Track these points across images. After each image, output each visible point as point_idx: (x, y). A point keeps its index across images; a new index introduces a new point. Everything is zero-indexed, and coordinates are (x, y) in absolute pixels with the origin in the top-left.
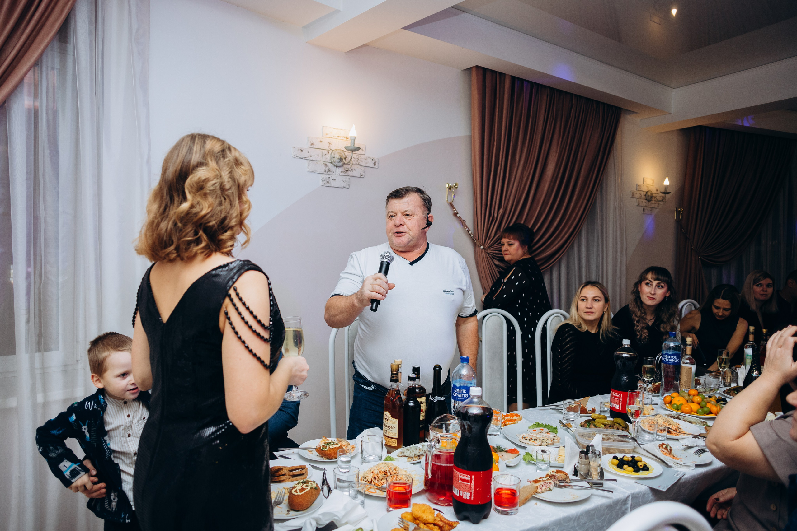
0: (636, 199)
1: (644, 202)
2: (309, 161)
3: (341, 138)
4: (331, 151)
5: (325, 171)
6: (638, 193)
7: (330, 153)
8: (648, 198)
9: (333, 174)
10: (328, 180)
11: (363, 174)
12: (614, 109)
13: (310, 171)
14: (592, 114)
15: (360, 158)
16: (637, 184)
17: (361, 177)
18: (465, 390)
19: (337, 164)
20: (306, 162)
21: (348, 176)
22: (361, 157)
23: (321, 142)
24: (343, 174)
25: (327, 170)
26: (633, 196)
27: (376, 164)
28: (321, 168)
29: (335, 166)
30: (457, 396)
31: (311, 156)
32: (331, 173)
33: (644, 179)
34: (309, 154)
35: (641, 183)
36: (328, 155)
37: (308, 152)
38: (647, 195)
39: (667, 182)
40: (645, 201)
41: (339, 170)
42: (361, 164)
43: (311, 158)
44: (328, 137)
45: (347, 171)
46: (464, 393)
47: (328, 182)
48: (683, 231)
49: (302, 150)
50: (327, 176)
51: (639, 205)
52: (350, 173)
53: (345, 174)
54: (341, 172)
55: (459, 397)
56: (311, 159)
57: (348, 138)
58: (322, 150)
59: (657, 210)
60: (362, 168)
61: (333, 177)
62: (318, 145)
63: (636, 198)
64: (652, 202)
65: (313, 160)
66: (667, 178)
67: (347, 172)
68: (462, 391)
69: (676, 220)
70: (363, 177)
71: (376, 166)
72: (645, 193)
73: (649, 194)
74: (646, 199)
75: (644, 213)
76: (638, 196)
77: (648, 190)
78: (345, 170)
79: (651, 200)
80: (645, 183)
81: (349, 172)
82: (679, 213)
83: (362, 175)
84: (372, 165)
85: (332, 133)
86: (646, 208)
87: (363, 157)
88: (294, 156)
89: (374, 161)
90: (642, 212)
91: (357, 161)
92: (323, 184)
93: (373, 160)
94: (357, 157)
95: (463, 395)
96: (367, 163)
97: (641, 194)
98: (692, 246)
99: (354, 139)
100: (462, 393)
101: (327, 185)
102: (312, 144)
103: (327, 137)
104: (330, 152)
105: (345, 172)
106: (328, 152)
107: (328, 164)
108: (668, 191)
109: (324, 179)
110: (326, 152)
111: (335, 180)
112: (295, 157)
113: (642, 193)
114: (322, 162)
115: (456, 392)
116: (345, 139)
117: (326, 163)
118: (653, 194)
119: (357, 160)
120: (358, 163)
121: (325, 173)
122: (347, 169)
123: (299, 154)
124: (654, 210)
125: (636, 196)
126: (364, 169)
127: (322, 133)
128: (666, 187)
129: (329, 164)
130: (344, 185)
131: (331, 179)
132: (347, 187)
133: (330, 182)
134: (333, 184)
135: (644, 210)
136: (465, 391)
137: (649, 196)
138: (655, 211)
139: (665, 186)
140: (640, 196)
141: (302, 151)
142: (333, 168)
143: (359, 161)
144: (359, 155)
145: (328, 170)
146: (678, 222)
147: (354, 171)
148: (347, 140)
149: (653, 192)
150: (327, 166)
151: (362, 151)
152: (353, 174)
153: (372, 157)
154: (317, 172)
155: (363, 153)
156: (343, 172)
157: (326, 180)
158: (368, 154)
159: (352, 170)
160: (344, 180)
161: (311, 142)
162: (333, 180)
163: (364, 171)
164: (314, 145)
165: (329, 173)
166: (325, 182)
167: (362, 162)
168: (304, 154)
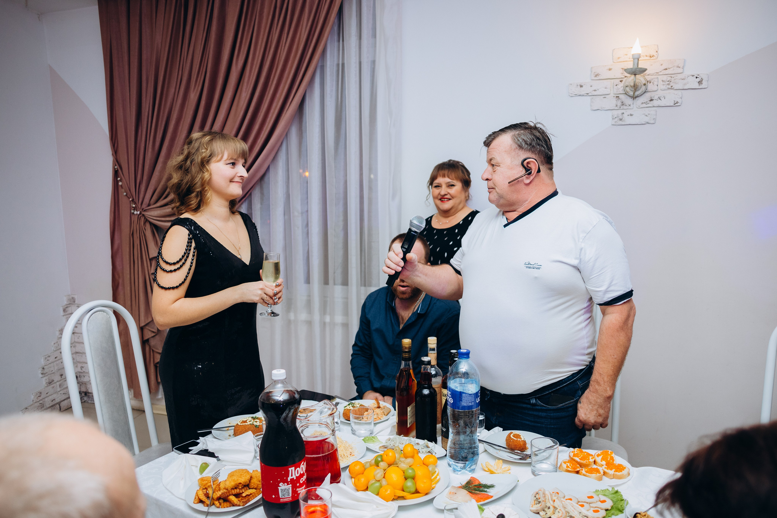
2: (593, 97)
4: (626, 78)
5: (617, 106)
7: (623, 82)
9: (630, 107)
10: (621, 117)
11: (679, 100)
13: (594, 109)
15: (672, 79)
17: (677, 105)
20: (589, 98)
21: (654, 107)
23: (610, 69)
24: (644, 105)
25: (619, 103)
27: (703, 82)
28: (611, 102)
29: (630, 97)
31: (595, 90)
32: (625, 107)
34: (593, 88)
36: (622, 84)
37: (591, 86)
41: (639, 101)
42: (676, 87)
43: (595, 93)
45: (652, 100)
47: (621, 120)
49: (583, 85)
50: (620, 112)
52: (655, 103)
53: (648, 105)
54: (642, 103)
58: (612, 80)
60: (677, 92)
61: (629, 112)
62: (605, 74)
65: (599, 94)
67: (651, 102)
70: (678, 104)
71: (704, 86)
78: (647, 100)
81: (654, 101)
83: (677, 103)
84: (696, 86)
85: (626, 55)
87: (680, 76)
88: (572, 94)
89: (698, 80)
91: (668, 84)
92: (614, 123)
93: (697, 78)
94: (669, 79)
96: (685, 84)
101: (621, 123)
102: (596, 76)
103: (620, 62)
104: (624, 80)
105: (648, 102)
106: (621, 81)
107: (621, 96)
109: (616, 116)
111: (631, 115)
112: (573, 95)
114: (612, 95)
116: (648, 58)
117: (618, 96)
119: (668, 82)
120: (670, 87)
121: (616, 108)
122: (651, 97)
123: (578, 91)
126: (680, 93)
129: (622, 97)
130: (646, 119)
131: (625, 115)
132: (652, 122)
133: (624, 119)
134: (629, 120)
141: (581, 86)
142: (629, 101)
143: (672, 84)
144: (672, 76)
145: (621, 103)
147: (662, 98)
148: (652, 58)
150: (619, 98)
151: (678, 68)
152: (662, 103)
153: (695, 73)
154: (604, 109)
155: (678, 72)
156: (645, 103)
157: (618, 117)
158: (688, 71)
159: (659, 98)
160: (647, 114)
161: (595, 73)
162: (628, 115)
163: (681, 96)
164: (599, 76)
165: (622, 107)
166: (616, 119)
167: (677, 84)
168: (585, 90)
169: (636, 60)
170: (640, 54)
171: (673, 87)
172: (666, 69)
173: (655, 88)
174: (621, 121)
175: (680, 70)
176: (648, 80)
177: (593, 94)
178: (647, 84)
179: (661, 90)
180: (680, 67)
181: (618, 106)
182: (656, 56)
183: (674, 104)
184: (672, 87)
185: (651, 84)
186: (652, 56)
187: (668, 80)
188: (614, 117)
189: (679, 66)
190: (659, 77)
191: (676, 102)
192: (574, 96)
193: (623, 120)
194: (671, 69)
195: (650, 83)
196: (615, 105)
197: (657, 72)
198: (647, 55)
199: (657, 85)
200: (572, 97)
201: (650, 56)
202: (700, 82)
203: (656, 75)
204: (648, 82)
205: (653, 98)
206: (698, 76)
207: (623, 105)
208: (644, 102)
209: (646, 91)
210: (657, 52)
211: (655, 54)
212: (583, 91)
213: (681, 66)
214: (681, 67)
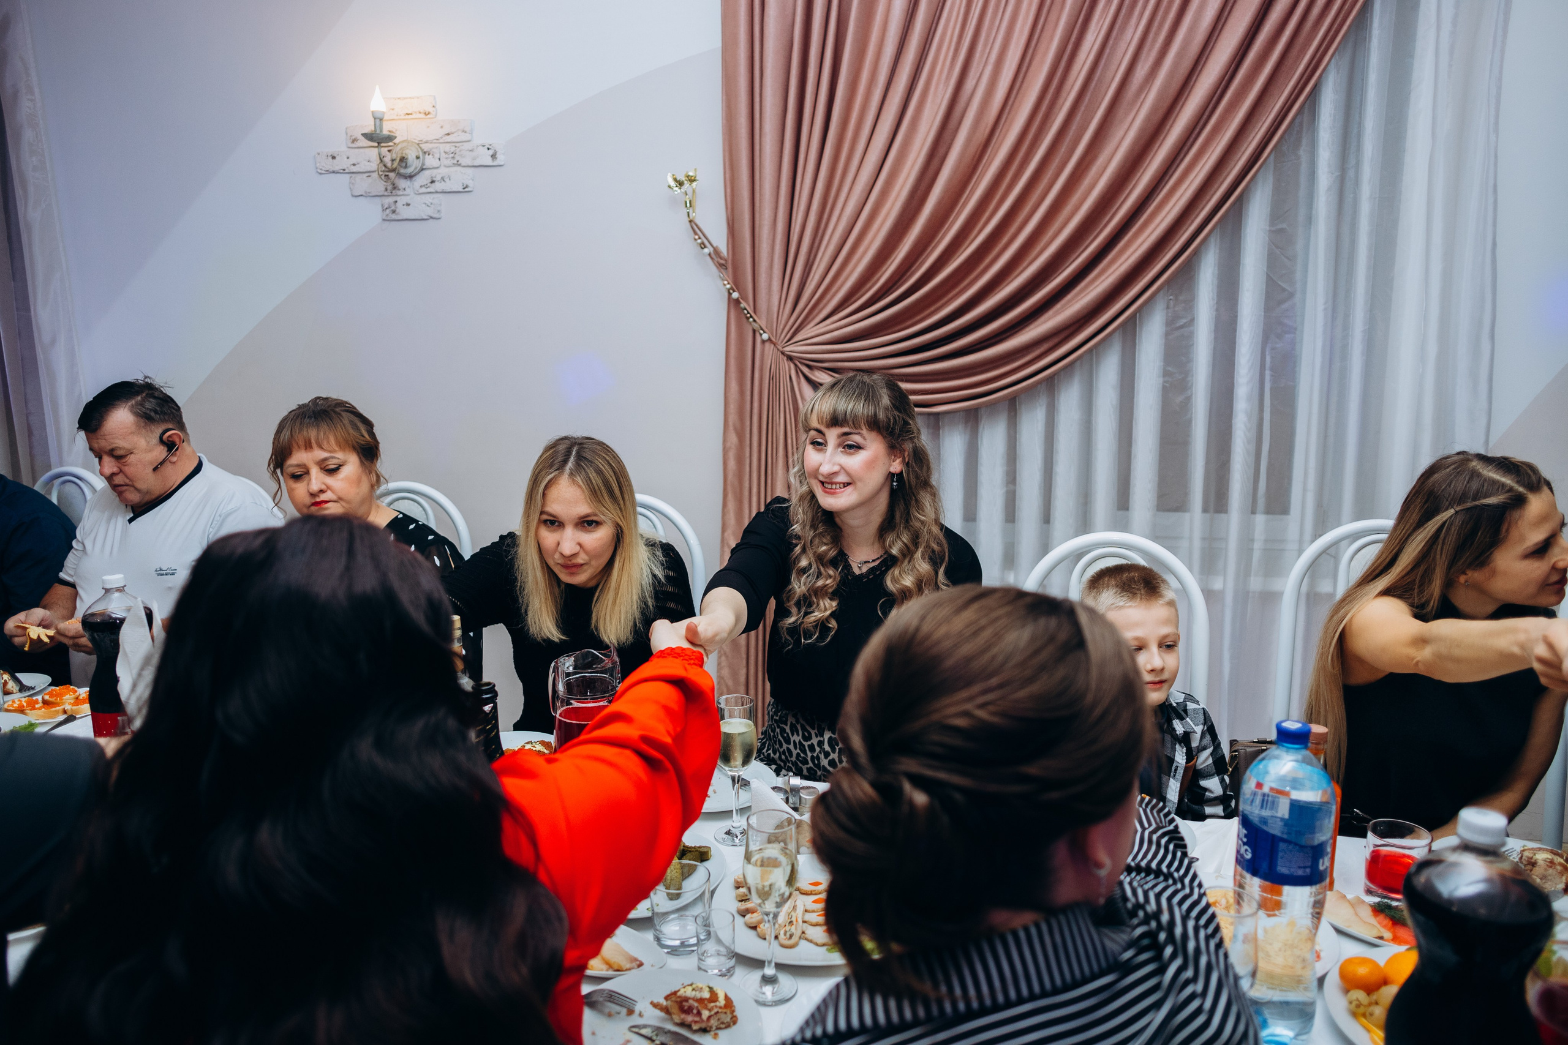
2: (352, 175)
3: (414, 116)
4: (395, 146)
9: (404, 193)
10: (393, 208)
11: (470, 183)
13: (357, 194)
15: (458, 150)
17: (466, 190)
20: (348, 176)
21: (437, 192)
22: (463, 148)
24: (424, 190)
25: (390, 188)
27: (498, 156)
28: (379, 184)
31: (354, 165)
32: (397, 192)
34: (353, 160)
37: (348, 158)
42: (463, 162)
43: (354, 169)
45: (433, 182)
47: (394, 212)
49: (335, 155)
50: (391, 200)
52: (438, 186)
53: (429, 190)
54: (421, 186)
56: (356, 171)
57: (429, 113)
60: (465, 170)
61: (405, 200)
65: (359, 171)
67: (433, 184)
70: (469, 190)
71: (499, 162)
78: (427, 182)
81: (436, 183)
83: (467, 187)
84: (489, 162)
85: (393, 109)
87: (467, 146)
88: (321, 169)
89: (491, 152)
91: (453, 158)
92: (384, 217)
93: (488, 149)
94: (453, 149)
96: (474, 159)
101: (394, 216)
102: (352, 142)
104: (392, 149)
105: (429, 185)
106: (389, 151)
109: (386, 206)
110: (384, 151)
111: (408, 205)
112: (323, 172)
114: (379, 172)
116: (422, 116)
117: (386, 174)
119: (453, 155)
120: (456, 162)
121: (386, 193)
122: (432, 177)
123: (330, 165)
126: (470, 172)
129: (393, 176)
130: (428, 212)
131: (399, 204)
132: (437, 216)
133: (397, 210)
134: (405, 213)
141: (334, 158)
142: (402, 182)
143: (457, 158)
144: (457, 145)
145: (391, 186)
147: (447, 180)
148: (428, 116)
150: (388, 178)
151: (463, 133)
152: (448, 186)
153: (487, 142)
154: (370, 195)
155: (465, 140)
156: (424, 186)
157: (389, 207)
158: (477, 141)
159: (443, 180)
160: (428, 203)
161: (351, 136)
162: (404, 205)
163: (471, 177)
164: (358, 141)
165: (394, 192)
166: (388, 211)
167: (464, 157)
168: (341, 163)
169: (379, 121)
170: (384, 112)
171: (459, 163)
172: (448, 134)
173: (435, 163)
174: (394, 214)
175: (466, 137)
176: (425, 150)
177: (352, 171)
178: (421, 157)
179: (445, 166)
180: (465, 132)
181: (388, 191)
182: (434, 113)
183: (464, 189)
184: (458, 161)
185: (431, 156)
186: (427, 113)
187: (452, 151)
188: (385, 208)
189: (465, 130)
190: (441, 146)
191: (465, 186)
192: (324, 174)
193: (396, 212)
194: (456, 134)
195: (429, 155)
196: (384, 189)
197: (437, 138)
198: (421, 111)
199: (439, 159)
200: (321, 174)
201: (425, 113)
202: (494, 156)
203: (435, 143)
204: (425, 153)
205: (434, 179)
206: (490, 147)
207: (394, 188)
208: (423, 184)
209: (424, 167)
210: (434, 107)
211: (431, 110)
212: (337, 165)
213: (468, 129)
214: (468, 132)
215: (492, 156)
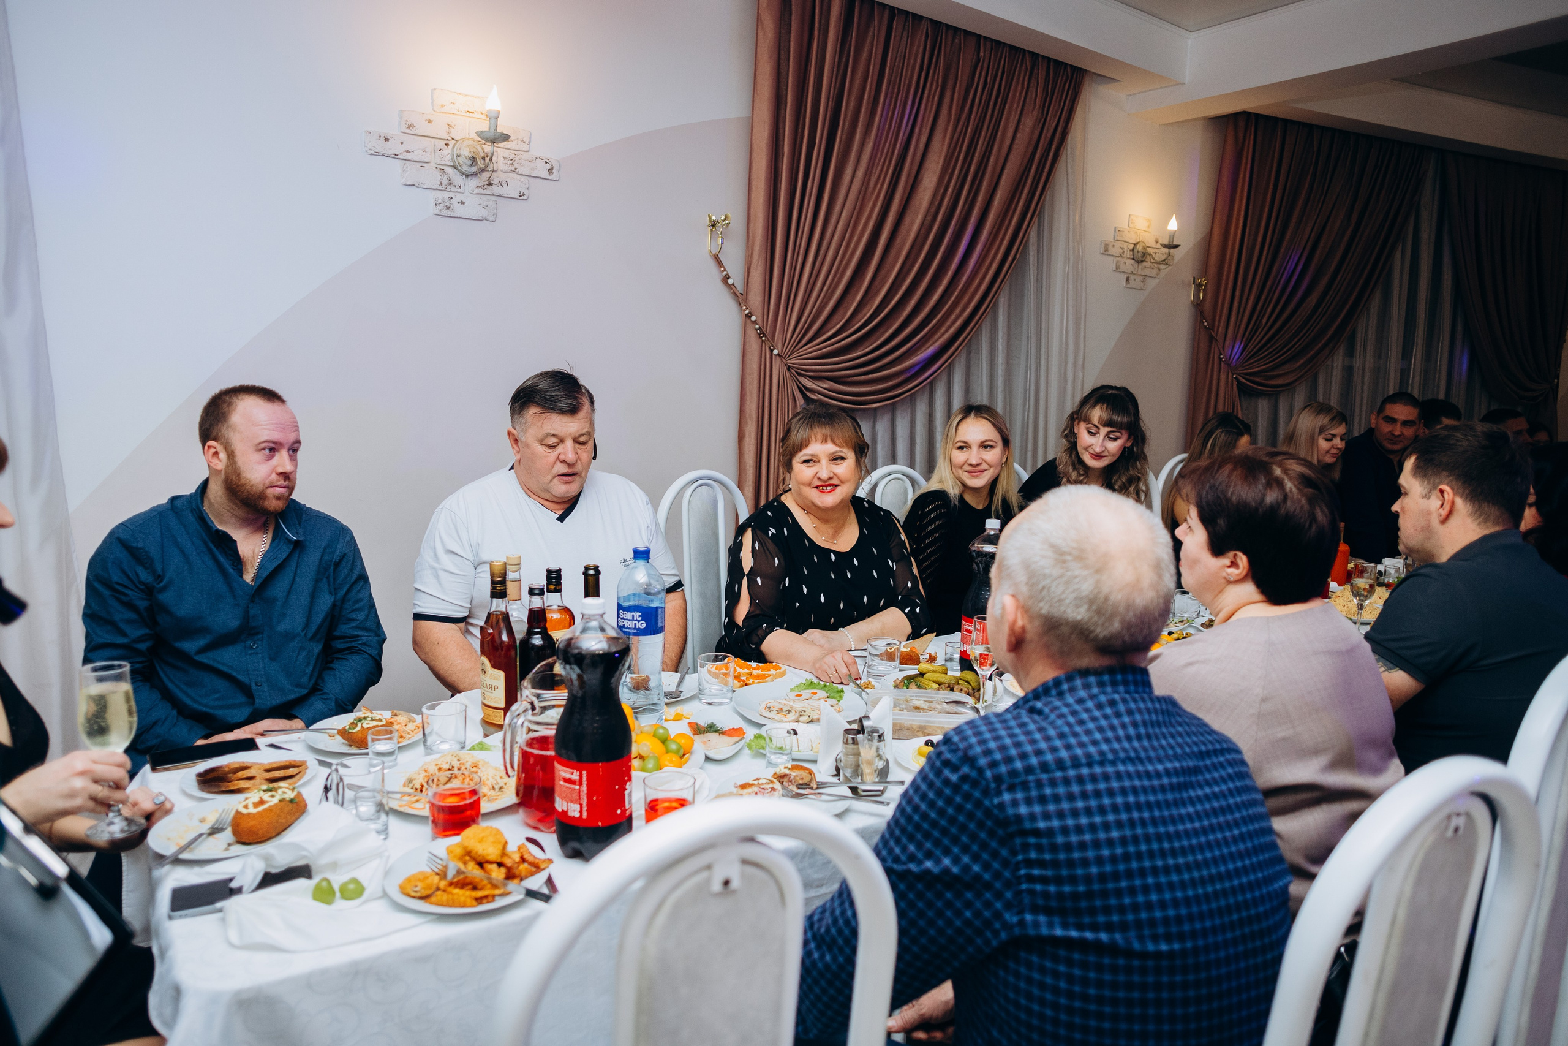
0: (1112, 258)
1: (1129, 265)
2: (404, 162)
3: (475, 115)
4: (454, 142)
5: (441, 184)
6: (1118, 245)
7: (450, 147)
8: (1139, 256)
9: (459, 190)
10: (448, 204)
11: (526, 192)
12: (1069, 70)
13: (408, 184)
14: (1021, 79)
15: (517, 158)
16: (1115, 228)
17: (522, 198)
18: (638, 614)
19: (465, 169)
20: (398, 163)
21: (493, 195)
22: (520, 156)
23: (430, 121)
24: (480, 190)
25: (445, 182)
26: (1106, 252)
27: (554, 171)
28: (431, 177)
29: (462, 173)
30: (624, 625)
31: (408, 151)
32: (453, 189)
33: (1131, 217)
34: (404, 147)
35: (1123, 225)
36: (447, 151)
37: (402, 143)
38: (1135, 251)
39: (1173, 225)
40: (1132, 262)
41: (473, 183)
42: (521, 170)
43: (409, 156)
44: (445, 113)
45: (490, 184)
46: (637, 620)
47: (448, 208)
48: (1206, 324)
49: (388, 138)
50: (446, 195)
51: (1117, 269)
52: (495, 189)
53: (485, 192)
54: (477, 187)
55: (627, 628)
56: (409, 158)
57: (484, 114)
58: (432, 140)
59: (1157, 281)
60: (523, 179)
61: (459, 197)
62: (422, 128)
63: (1113, 256)
64: (1144, 264)
65: (414, 159)
66: (1174, 216)
67: (490, 187)
68: (633, 616)
69: (1192, 303)
70: (525, 198)
71: (554, 176)
72: (1131, 247)
73: (1139, 248)
74: (1133, 259)
75: (1128, 286)
76: (1116, 251)
77: (1138, 241)
78: (485, 183)
79: (1142, 261)
80: (1131, 225)
81: (494, 186)
82: (1198, 286)
83: (524, 195)
84: (545, 174)
85: (453, 103)
86: (1132, 277)
87: (525, 156)
88: (370, 149)
89: (548, 166)
90: (1124, 283)
91: (512, 164)
92: (437, 212)
93: (546, 163)
94: (512, 156)
95: (635, 624)
96: (533, 169)
97: (1122, 248)
98: (1221, 354)
99: (494, 117)
100: (633, 620)
101: (447, 213)
102: (409, 127)
104: (451, 143)
105: (486, 186)
106: (447, 145)
107: (446, 169)
108: (1175, 243)
109: (440, 201)
110: (442, 144)
111: (463, 203)
112: (372, 152)
113: (1125, 246)
114: (433, 165)
115: (623, 618)
117: (442, 167)
118: (1148, 249)
119: (511, 162)
120: (513, 169)
121: (440, 188)
122: (488, 180)
123: (381, 146)
124: (1148, 280)
125: (1112, 251)
126: (527, 181)
127: (432, 102)
128: (1172, 235)
129: (450, 171)
130: (484, 213)
131: (454, 201)
132: (492, 218)
133: (452, 207)
134: (459, 210)
135: (1128, 280)
136: (639, 616)
137: (1138, 252)
138: (1151, 284)
139: (1170, 231)
140: (1121, 251)
141: (386, 140)
142: (458, 179)
143: (516, 165)
144: (516, 153)
145: (447, 181)
146: (1198, 306)
147: (504, 185)
149: (1147, 245)
150: (445, 173)
151: (523, 142)
152: (504, 191)
153: (545, 156)
154: (422, 186)
155: (524, 149)
156: (482, 187)
157: (444, 203)
158: (535, 151)
159: (500, 183)
160: (484, 204)
161: (407, 121)
162: (458, 203)
163: (527, 186)
164: (414, 129)
165: (449, 187)
166: (441, 206)
167: (523, 166)
168: (392, 147)
169: (493, 120)
170: (499, 112)
171: (517, 171)
174: (448, 210)
175: (525, 147)
177: (405, 158)
179: (502, 171)
180: (525, 142)
181: (443, 186)
184: (516, 169)
188: (438, 202)
189: (525, 140)
190: (499, 150)
191: (521, 194)
192: (374, 155)
193: (450, 209)
194: (515, 142)
196: (439, 183)
198: (480, 111)
202: (550, 171)
205: (492, 182)
206: (547, 161)
207: (450, 184)
208: (480, 185)
212: (389, 149)
213: (527, 140)
214: (527, 142)
215: (549, 170)
